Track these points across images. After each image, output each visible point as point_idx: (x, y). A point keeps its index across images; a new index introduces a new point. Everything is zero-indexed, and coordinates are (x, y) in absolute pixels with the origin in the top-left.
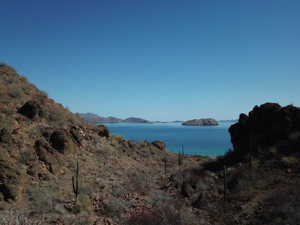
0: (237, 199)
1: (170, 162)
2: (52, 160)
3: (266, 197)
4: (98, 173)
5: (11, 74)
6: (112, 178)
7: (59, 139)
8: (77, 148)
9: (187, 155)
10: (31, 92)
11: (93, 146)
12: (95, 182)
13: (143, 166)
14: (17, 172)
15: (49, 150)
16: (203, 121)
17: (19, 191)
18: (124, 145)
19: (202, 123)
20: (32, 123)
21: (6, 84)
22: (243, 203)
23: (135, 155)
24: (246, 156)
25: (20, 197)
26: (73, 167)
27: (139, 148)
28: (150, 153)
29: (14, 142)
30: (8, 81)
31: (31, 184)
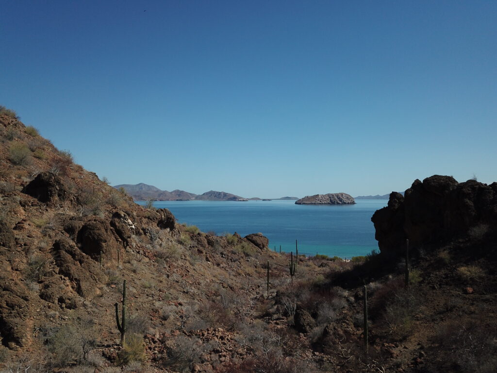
0: (384, 337)
1: (275, 268)
2: (81, 273)
3: (432, 334)
4: (158, 293)
5: (11, 124)
6: (180, 300)
7: (93, 238)
8: (123, 250)
9: (304, 256)
10: (45, 155)
11: (149, 246)
12: (153, 309)
13: (232, 277)
14: (24, 296)
15: (76, 257)
16: (330, 197)
17: (28, 329)
18: (199, 242)
19: (329, 201)
20: (47, 210)
21: (3, 142)
22: (394, 345)
23: (218, 259)
24: (400, 264)
25: (28, 338)
26: (116, 284)
27: (225, 247)
28: (243, 255)
29: (17, 243)
30: (5, 136)
31: (46, 316)
